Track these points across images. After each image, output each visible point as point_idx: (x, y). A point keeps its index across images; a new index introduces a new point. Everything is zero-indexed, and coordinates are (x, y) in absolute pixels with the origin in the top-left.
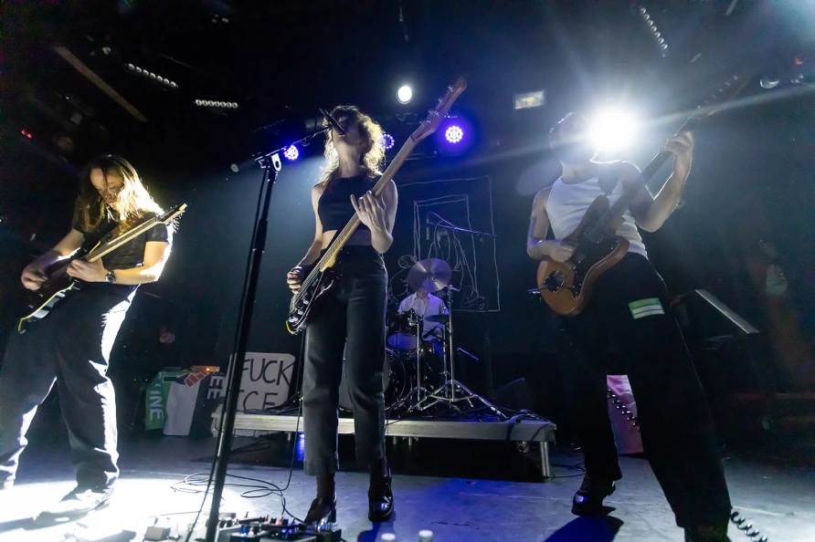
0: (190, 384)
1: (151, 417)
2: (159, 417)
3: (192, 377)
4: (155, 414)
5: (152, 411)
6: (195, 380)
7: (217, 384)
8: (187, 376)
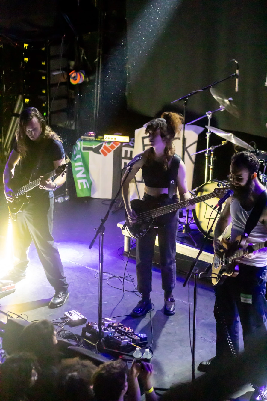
0: (105, 154)
1: (80, 187)
2: (85, 187)
3: (105, 147)
4: (82, 184)
5: (79, 181)
6: (109, 151)
7: (129, 155)
8: (101, 146)
